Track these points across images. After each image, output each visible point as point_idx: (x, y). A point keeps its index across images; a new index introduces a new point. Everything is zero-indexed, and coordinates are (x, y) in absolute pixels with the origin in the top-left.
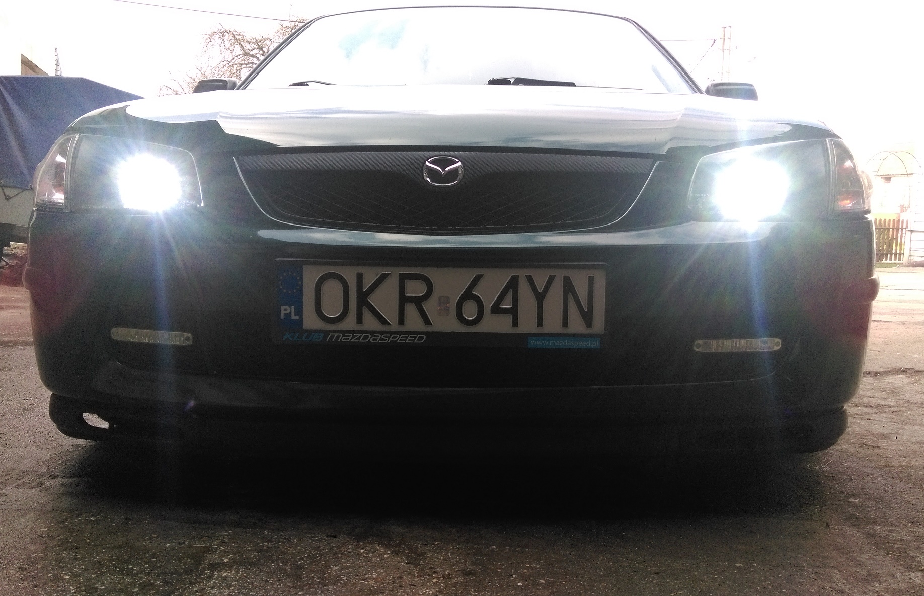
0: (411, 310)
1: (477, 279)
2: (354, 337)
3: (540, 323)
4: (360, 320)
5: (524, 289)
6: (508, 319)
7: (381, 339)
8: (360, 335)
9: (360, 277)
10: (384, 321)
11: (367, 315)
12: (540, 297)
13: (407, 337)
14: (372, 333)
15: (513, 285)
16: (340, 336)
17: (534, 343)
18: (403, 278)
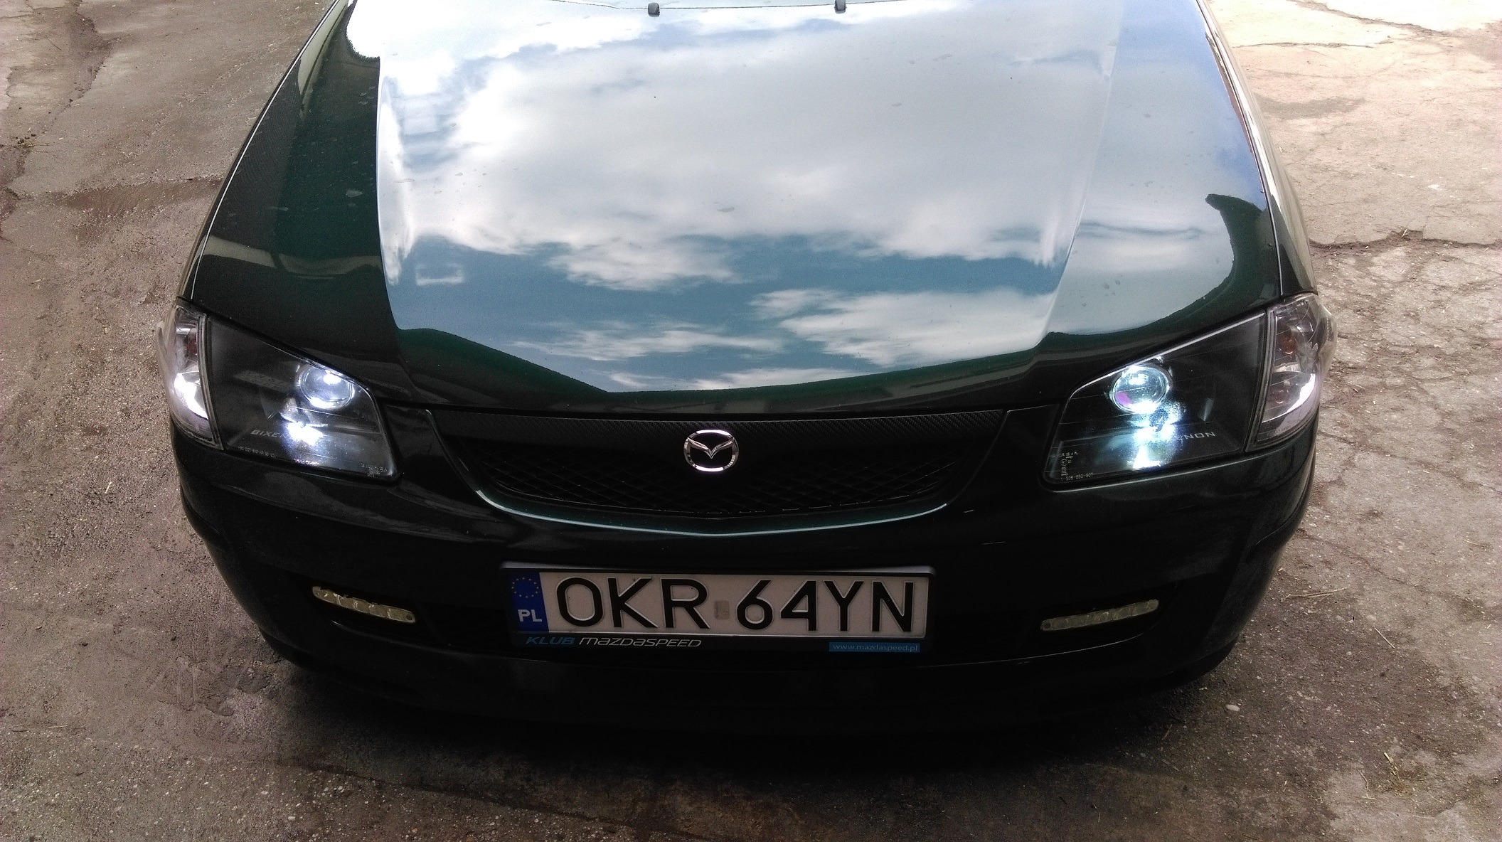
0: (680, 615)
1: (762, 585)
2: (612, 641)
3: (844, 626)
4: (618, 623)
5: (823, 595)
6: (804, 623)
7: (646, 643)
8: (620, 639)
9: (613, 584)
10: (647, 624)
11: (626, 619)
12: (844, 604)
13: (678, 642)
14: (635, 637)
15: (809, 590)
16: (595, 640)
17: (836, 648)
18: (667, 586)
